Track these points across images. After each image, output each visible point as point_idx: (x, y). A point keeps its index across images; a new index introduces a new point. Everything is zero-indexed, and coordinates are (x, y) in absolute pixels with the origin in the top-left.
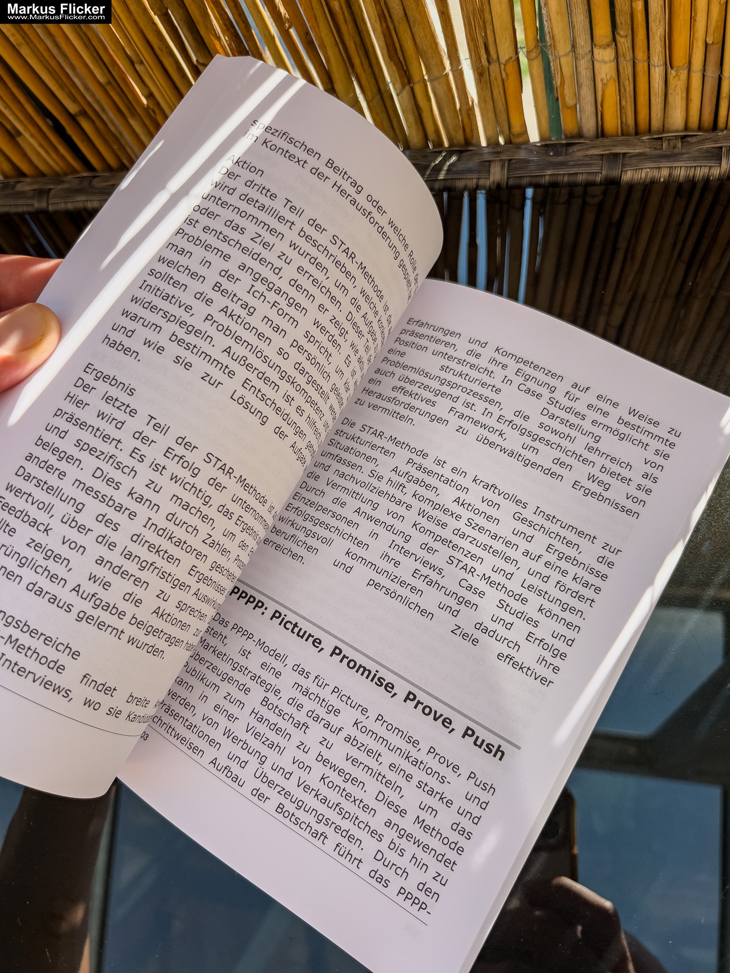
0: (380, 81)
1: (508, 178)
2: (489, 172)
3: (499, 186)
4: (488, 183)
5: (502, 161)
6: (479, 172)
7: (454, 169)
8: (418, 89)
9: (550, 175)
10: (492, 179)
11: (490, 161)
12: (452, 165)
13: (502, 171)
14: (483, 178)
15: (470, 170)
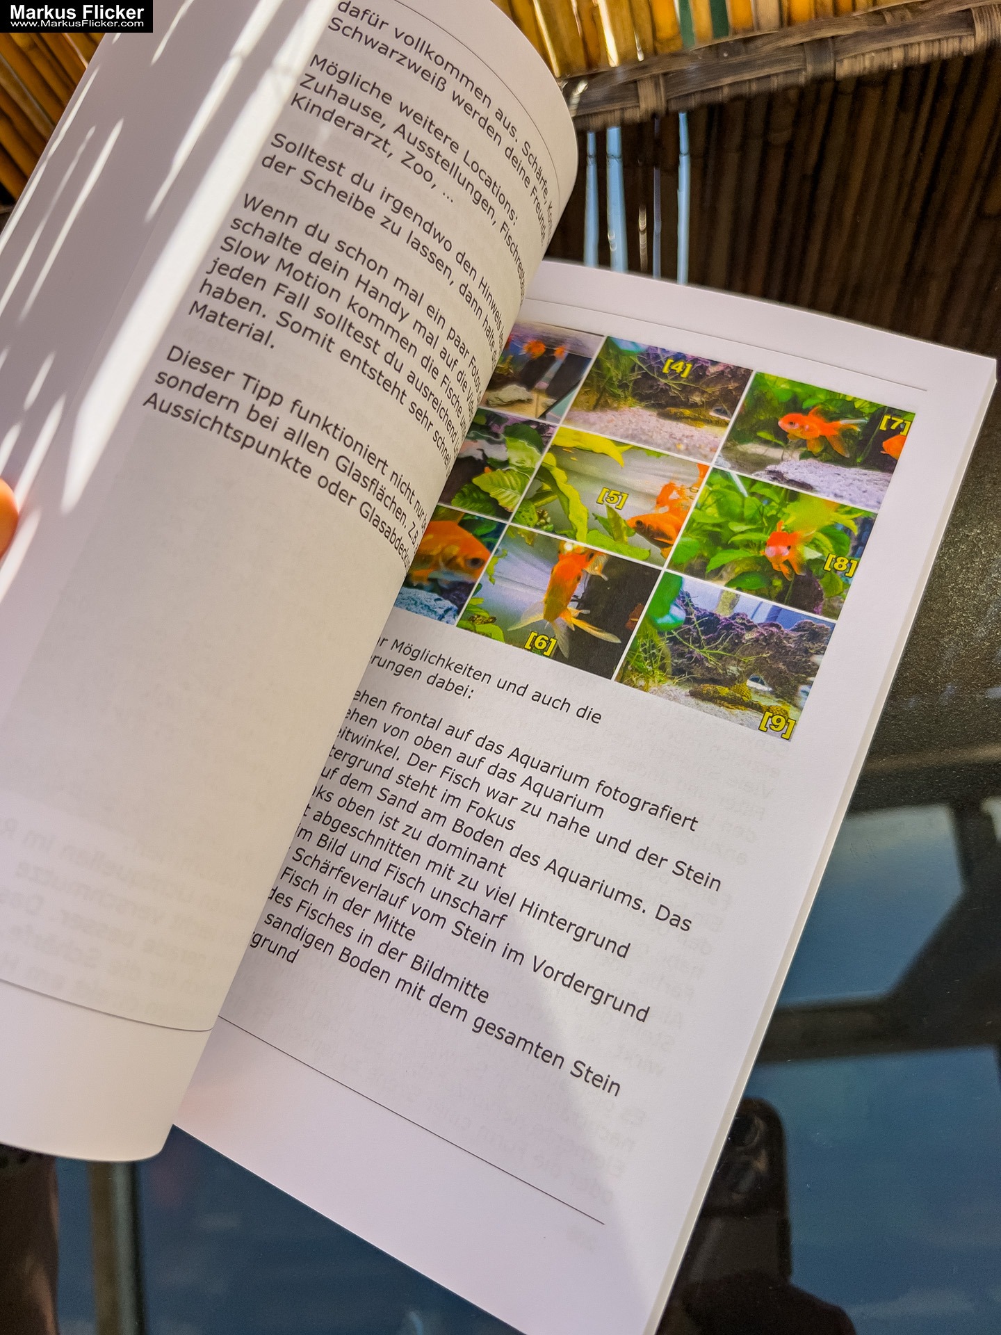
1: (668, 101)
2: (637, 96)
3: (654, 115)
4: (634, 115)
5: (654, 79)
6: (623, 99)
7: (584, 101)
9: (730, 85)
10: (643, 106)
11: (635, 82)
12: (583, 95)
13: (656, 92)
14: (629, 108)
15: (610, 99)
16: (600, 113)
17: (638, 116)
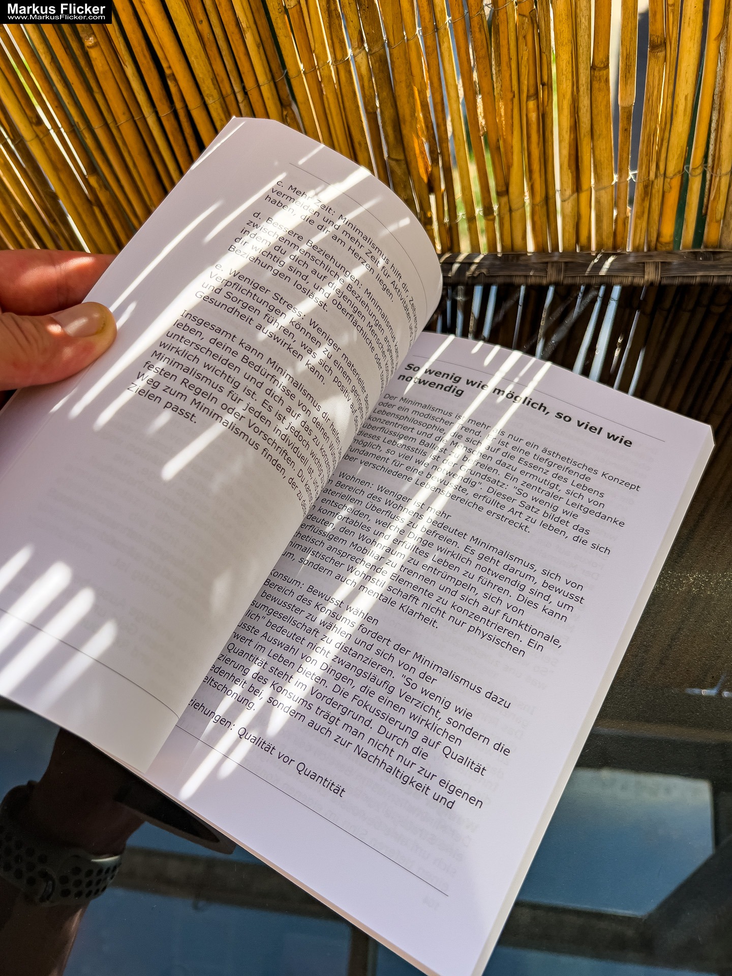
0: (550, 187)
1: (661, 278)
2: (644, 271)
3: (652, 284)
4: (639, 281)
5: (656, 264)
6: (634, 271)
7: (612, 268)
8: (584, 196)
9: (702, 276)
10: (646, 277)
11: (644, 263)
12: (612, 264)
13: (656, 270)
14: (638, 277)
15: (626, 269)
16: (620, 276)
17: (642, 282)
